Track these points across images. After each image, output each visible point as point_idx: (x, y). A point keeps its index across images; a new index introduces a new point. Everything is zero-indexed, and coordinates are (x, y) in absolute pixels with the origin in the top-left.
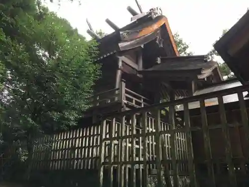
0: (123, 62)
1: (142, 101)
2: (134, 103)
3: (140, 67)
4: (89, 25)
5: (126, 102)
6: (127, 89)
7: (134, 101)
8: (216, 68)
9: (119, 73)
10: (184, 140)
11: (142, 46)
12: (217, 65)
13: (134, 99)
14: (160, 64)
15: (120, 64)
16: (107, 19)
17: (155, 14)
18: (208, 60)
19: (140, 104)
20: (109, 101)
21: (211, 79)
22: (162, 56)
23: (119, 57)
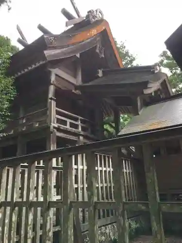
0: (56, 75)
1: (80, 122)
2: (68, 127)
3: (78, 81)
4: (21, 33)
5: (56, 125)
6: (58, 109)
7: (68, 124)
8: (165, 81)
9: (52, 89)
10: (128, 171)
11: (78, 55)
12: (166, 77)
13: (69, 121)
14: (101, 77)
15: (53, 78)
16: (40, 25)
17: (94, 17)
18: (156, 72)
19: (76, 127)
20: (37, 125)
21: (159, 93)
22: (103, 68)
23: (51, 70)
